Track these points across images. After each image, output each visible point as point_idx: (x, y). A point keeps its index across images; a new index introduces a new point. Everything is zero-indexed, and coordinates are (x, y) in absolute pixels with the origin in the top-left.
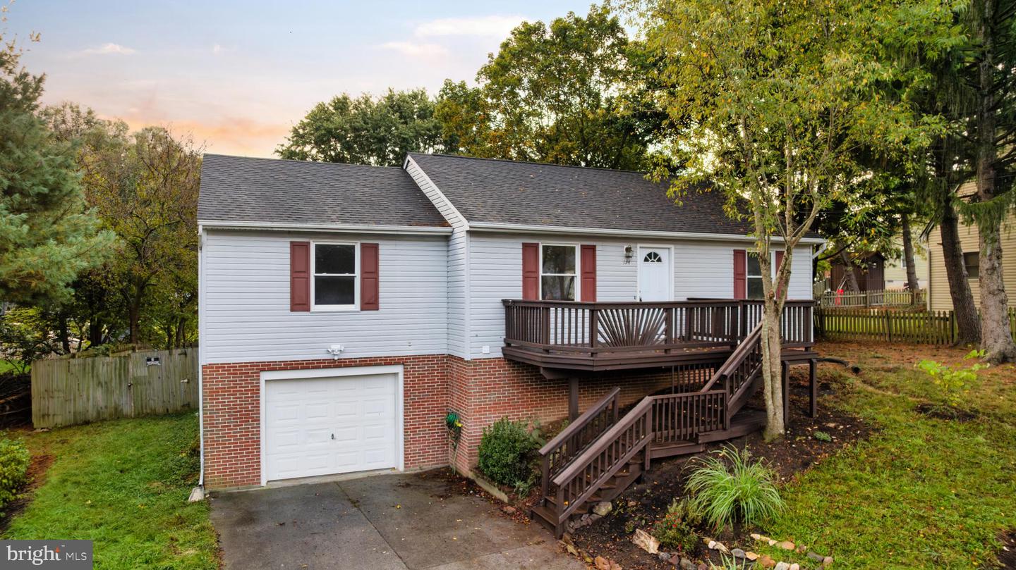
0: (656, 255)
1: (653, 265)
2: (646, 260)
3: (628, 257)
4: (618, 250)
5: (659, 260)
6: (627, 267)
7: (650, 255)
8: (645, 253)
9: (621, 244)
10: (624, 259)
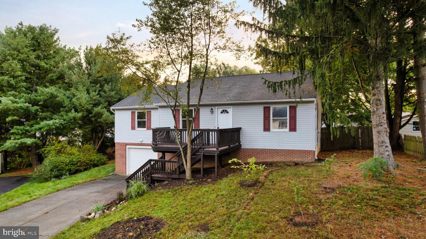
0: (226, 111)
1: (225, 115)
2: (222, 113)
3: (212, 112)
4: (208, 110)
5: (228, 112)
6: (212, 116)
7: (223, 111)
8: (220, 110)
9: (209, 107)
10: (210, 113)
